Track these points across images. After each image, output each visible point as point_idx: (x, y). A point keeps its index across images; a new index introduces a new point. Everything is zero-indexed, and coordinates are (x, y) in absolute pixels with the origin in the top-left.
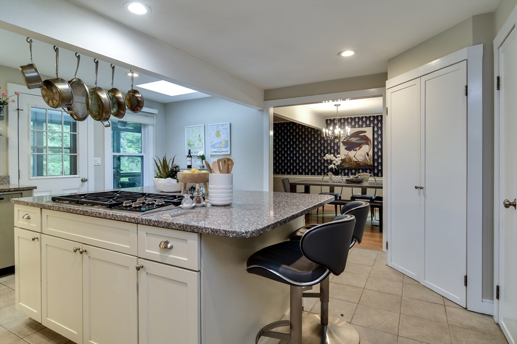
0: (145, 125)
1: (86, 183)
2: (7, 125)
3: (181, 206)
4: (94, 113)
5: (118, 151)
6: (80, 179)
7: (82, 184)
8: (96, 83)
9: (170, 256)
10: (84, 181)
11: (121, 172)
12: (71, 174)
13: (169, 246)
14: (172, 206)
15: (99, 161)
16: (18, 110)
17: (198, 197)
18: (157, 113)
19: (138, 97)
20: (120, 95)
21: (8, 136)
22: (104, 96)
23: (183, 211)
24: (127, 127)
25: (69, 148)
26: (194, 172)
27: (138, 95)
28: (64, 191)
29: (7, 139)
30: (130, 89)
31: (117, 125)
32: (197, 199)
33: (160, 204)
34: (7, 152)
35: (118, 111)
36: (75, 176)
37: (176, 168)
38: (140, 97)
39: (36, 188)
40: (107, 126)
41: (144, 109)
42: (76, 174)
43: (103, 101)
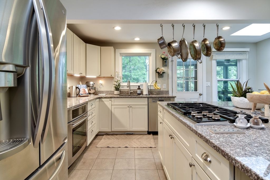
0: (240, 60)
1: (202, 96)
2: (168, 68)
3: (235, 124)
4: (193, 56)
5: (227, 78)
6: (199, 94)
7: (200, 96)
8: (194, 38)
9: (209, 169)
10: (200, 95)
11: (229, 91)
12: (195, 91)
13: (209, 159)
14: (227, 123)
15: (209, 84)
16: (172, 61)
17: (255, 118)
18: (249, 51)
19: (221, 40)
20: (207, 42)
21: (169, 73)
22: (197, 45)
23: (236, 130)
24: (230, 63)
25: (194, 78)
26: (263, 94)
27: (222, 39)
28: (191, 100)
29: (168, 74)
30: (216, 37)
31: (224, 62)
32: (254, 120)
33: (216, 118)
34: (168, 80)
35: (207, 53)
36: (196, 92)
37: (248, 89)
38: (223, 41)
39: (176, 97)
40: (201, 63)
41: (225, 50)
42: (197, 91)
43: (196, 48)
